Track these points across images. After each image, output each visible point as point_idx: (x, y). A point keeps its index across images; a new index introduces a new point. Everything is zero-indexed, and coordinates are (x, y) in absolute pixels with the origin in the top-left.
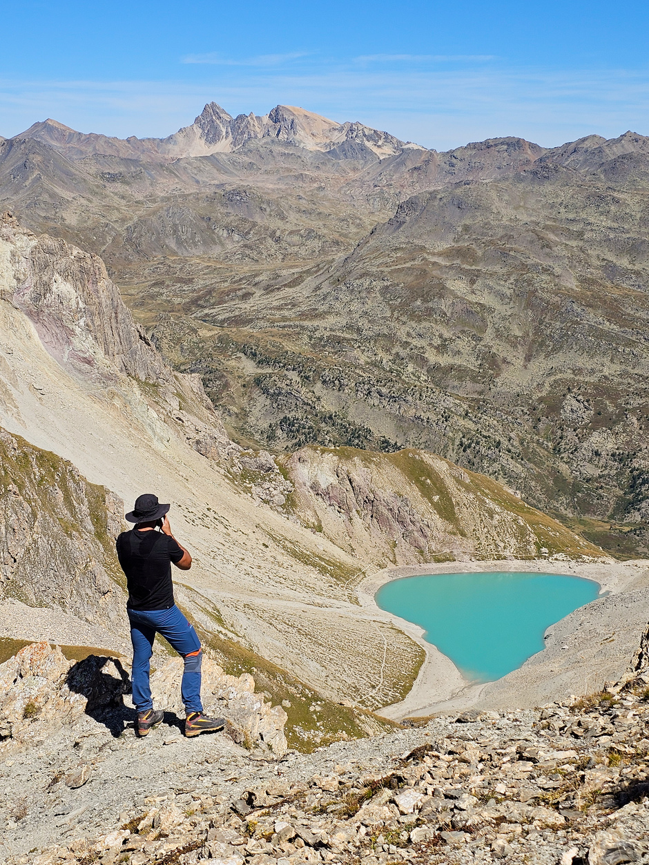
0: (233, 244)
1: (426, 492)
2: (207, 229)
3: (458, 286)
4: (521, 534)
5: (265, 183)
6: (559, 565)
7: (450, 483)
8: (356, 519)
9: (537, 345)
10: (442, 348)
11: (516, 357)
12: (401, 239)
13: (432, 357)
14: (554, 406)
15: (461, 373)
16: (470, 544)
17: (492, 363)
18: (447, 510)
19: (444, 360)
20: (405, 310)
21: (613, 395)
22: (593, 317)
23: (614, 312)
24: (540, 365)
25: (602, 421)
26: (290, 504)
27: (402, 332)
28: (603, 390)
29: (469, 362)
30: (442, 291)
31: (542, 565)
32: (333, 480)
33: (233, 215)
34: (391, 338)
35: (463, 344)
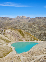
0: (18, 24)
1: (21, 33)
2: (16, 23)
3: (34, 26)
4: (31, 38)
5: (21, 20)
6: (35, 41)
7: (24, 33)
8: (12, 36)
9: (39, 30)
10: (32, 30)
11: (38, 31)
12: (29, 22)
13: (31, 31)
14: (41, 35)
15: (33, 32)
16: (25, 39)
17: (36, 31)
18: (23, 35)
19: (32, 31)
20: (29, 27)
21: (45, 34)
22: (44, 28)
23: (45, 27)
24: (40, 31)
25: (44, 36)
26: (4, 34)
27: (29, 29)
28: (44, 33)
29: (34, 31)
30: (32, 26)
31: (33, 41)
32: (10, 32)
33: (18, 22)
34: (28, 29)
35: (34, 30)
